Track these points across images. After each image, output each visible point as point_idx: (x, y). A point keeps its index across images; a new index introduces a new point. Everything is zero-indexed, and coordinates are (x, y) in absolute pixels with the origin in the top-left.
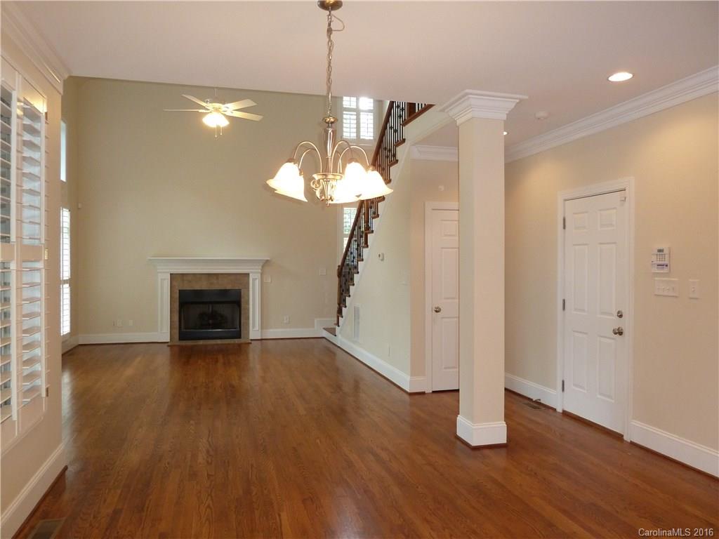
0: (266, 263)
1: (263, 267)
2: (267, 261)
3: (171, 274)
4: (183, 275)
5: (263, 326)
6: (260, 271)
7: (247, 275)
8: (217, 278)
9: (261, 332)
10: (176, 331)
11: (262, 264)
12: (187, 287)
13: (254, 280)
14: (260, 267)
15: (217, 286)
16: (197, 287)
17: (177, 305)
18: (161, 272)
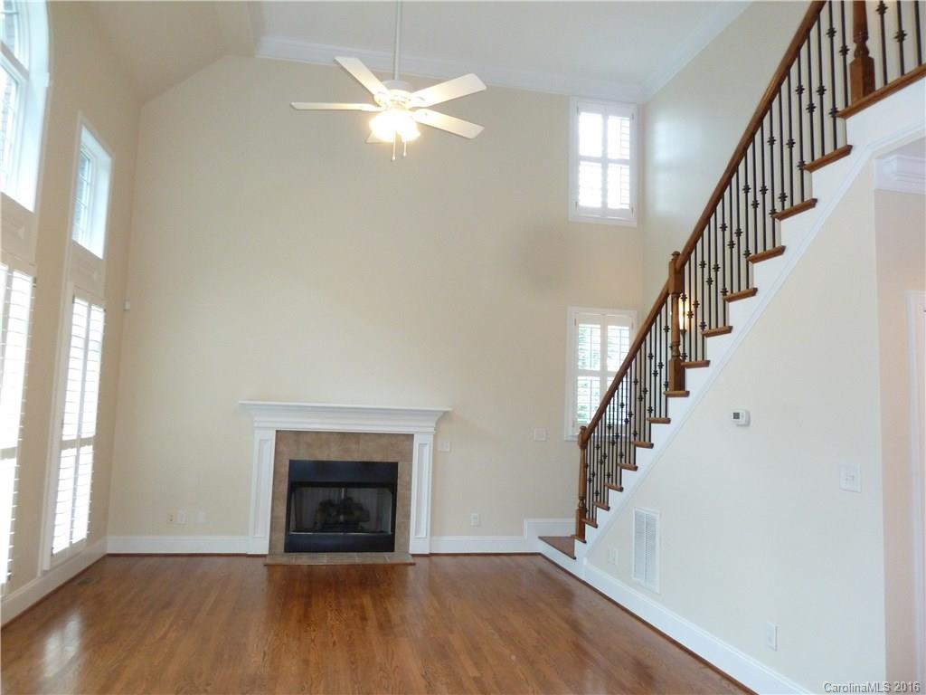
0: (444, 417)
1: (437, 424)
2: (446, 413)
3: (277, 431)
4: (298, 433)
5: (434, 531)
6: (432, 430)
7: (410, 437)
8: (358, 443)
9: (431, 541)
10: (281, 536)
11: (436, 419)
12: (304, 455)
13: (422, 445)
14: (434, 425)
15: (357, 455)
16: (323, 456)
17: (284, 487)
18: (260, 428)
